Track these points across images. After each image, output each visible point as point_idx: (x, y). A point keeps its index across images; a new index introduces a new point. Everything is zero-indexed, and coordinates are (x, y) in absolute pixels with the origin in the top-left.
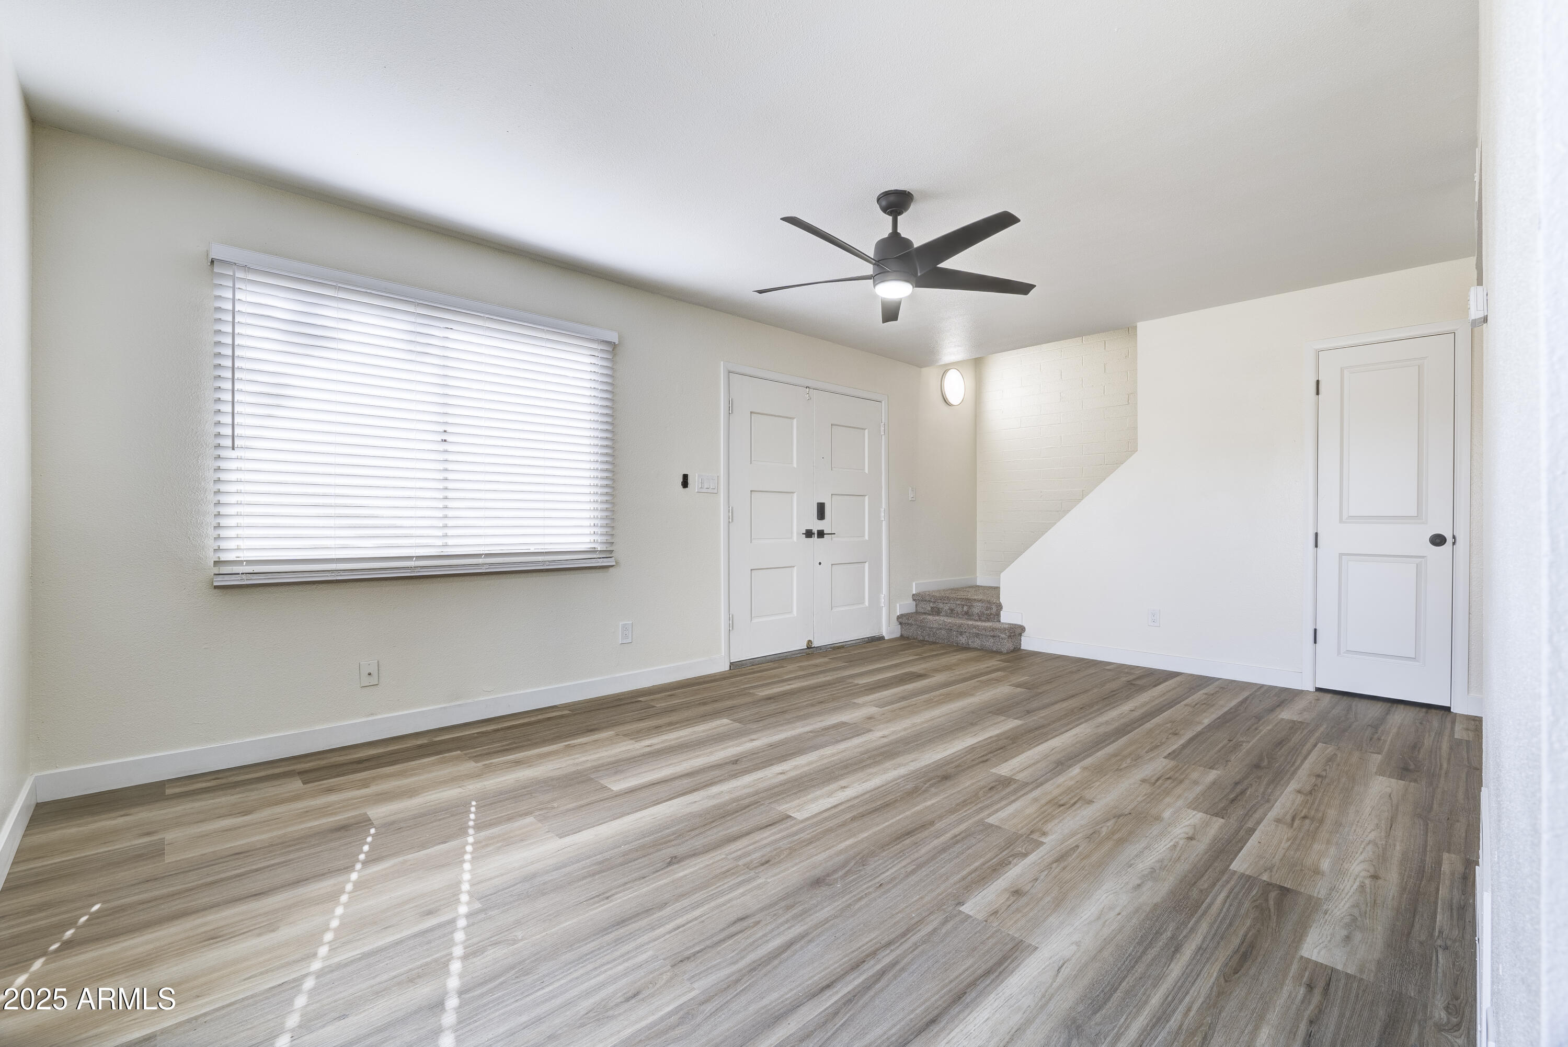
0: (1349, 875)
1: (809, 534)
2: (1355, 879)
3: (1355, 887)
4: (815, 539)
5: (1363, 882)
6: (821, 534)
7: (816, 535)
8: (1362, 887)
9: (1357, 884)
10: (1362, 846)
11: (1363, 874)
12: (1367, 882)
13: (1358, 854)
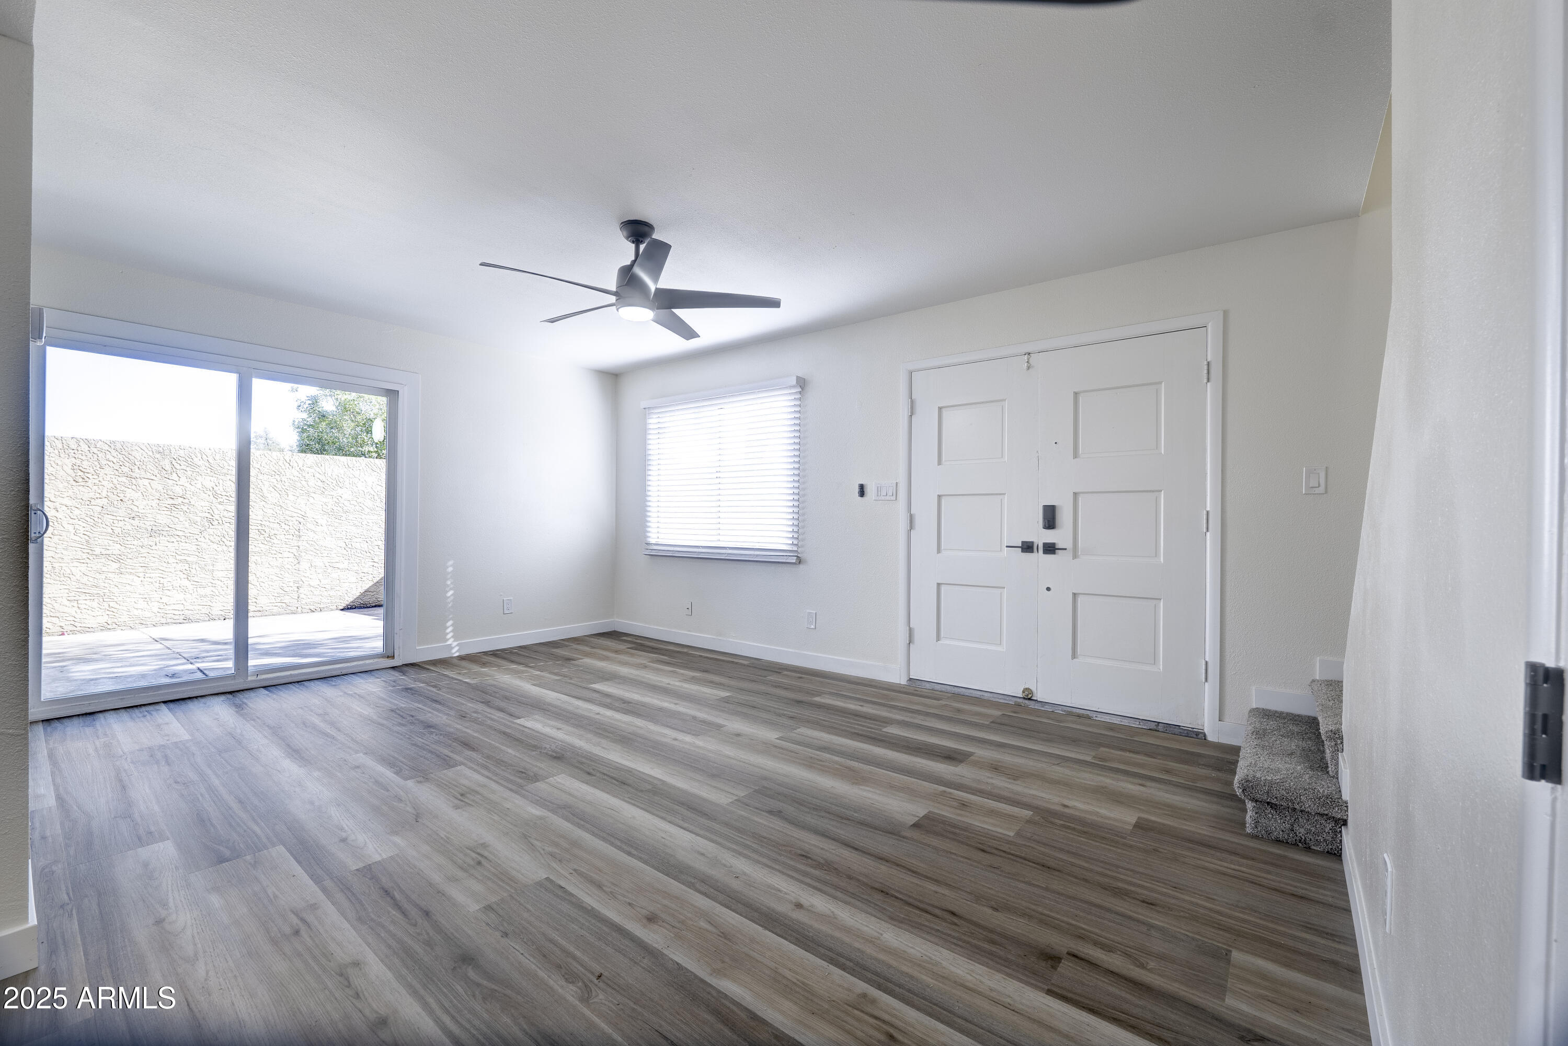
0: (186, 907)
1: (1028, 547)
2: (176, 907)
3: (171, 900)
4: (1039, 556)
5: (167, 909)
6: (1050, 549)
7: (1041, 550)
8: (165, 905)
9: (171, 904)
10: (199, 946)
11: (174, 917)
12: (163, 913)
13: (196, 934)
